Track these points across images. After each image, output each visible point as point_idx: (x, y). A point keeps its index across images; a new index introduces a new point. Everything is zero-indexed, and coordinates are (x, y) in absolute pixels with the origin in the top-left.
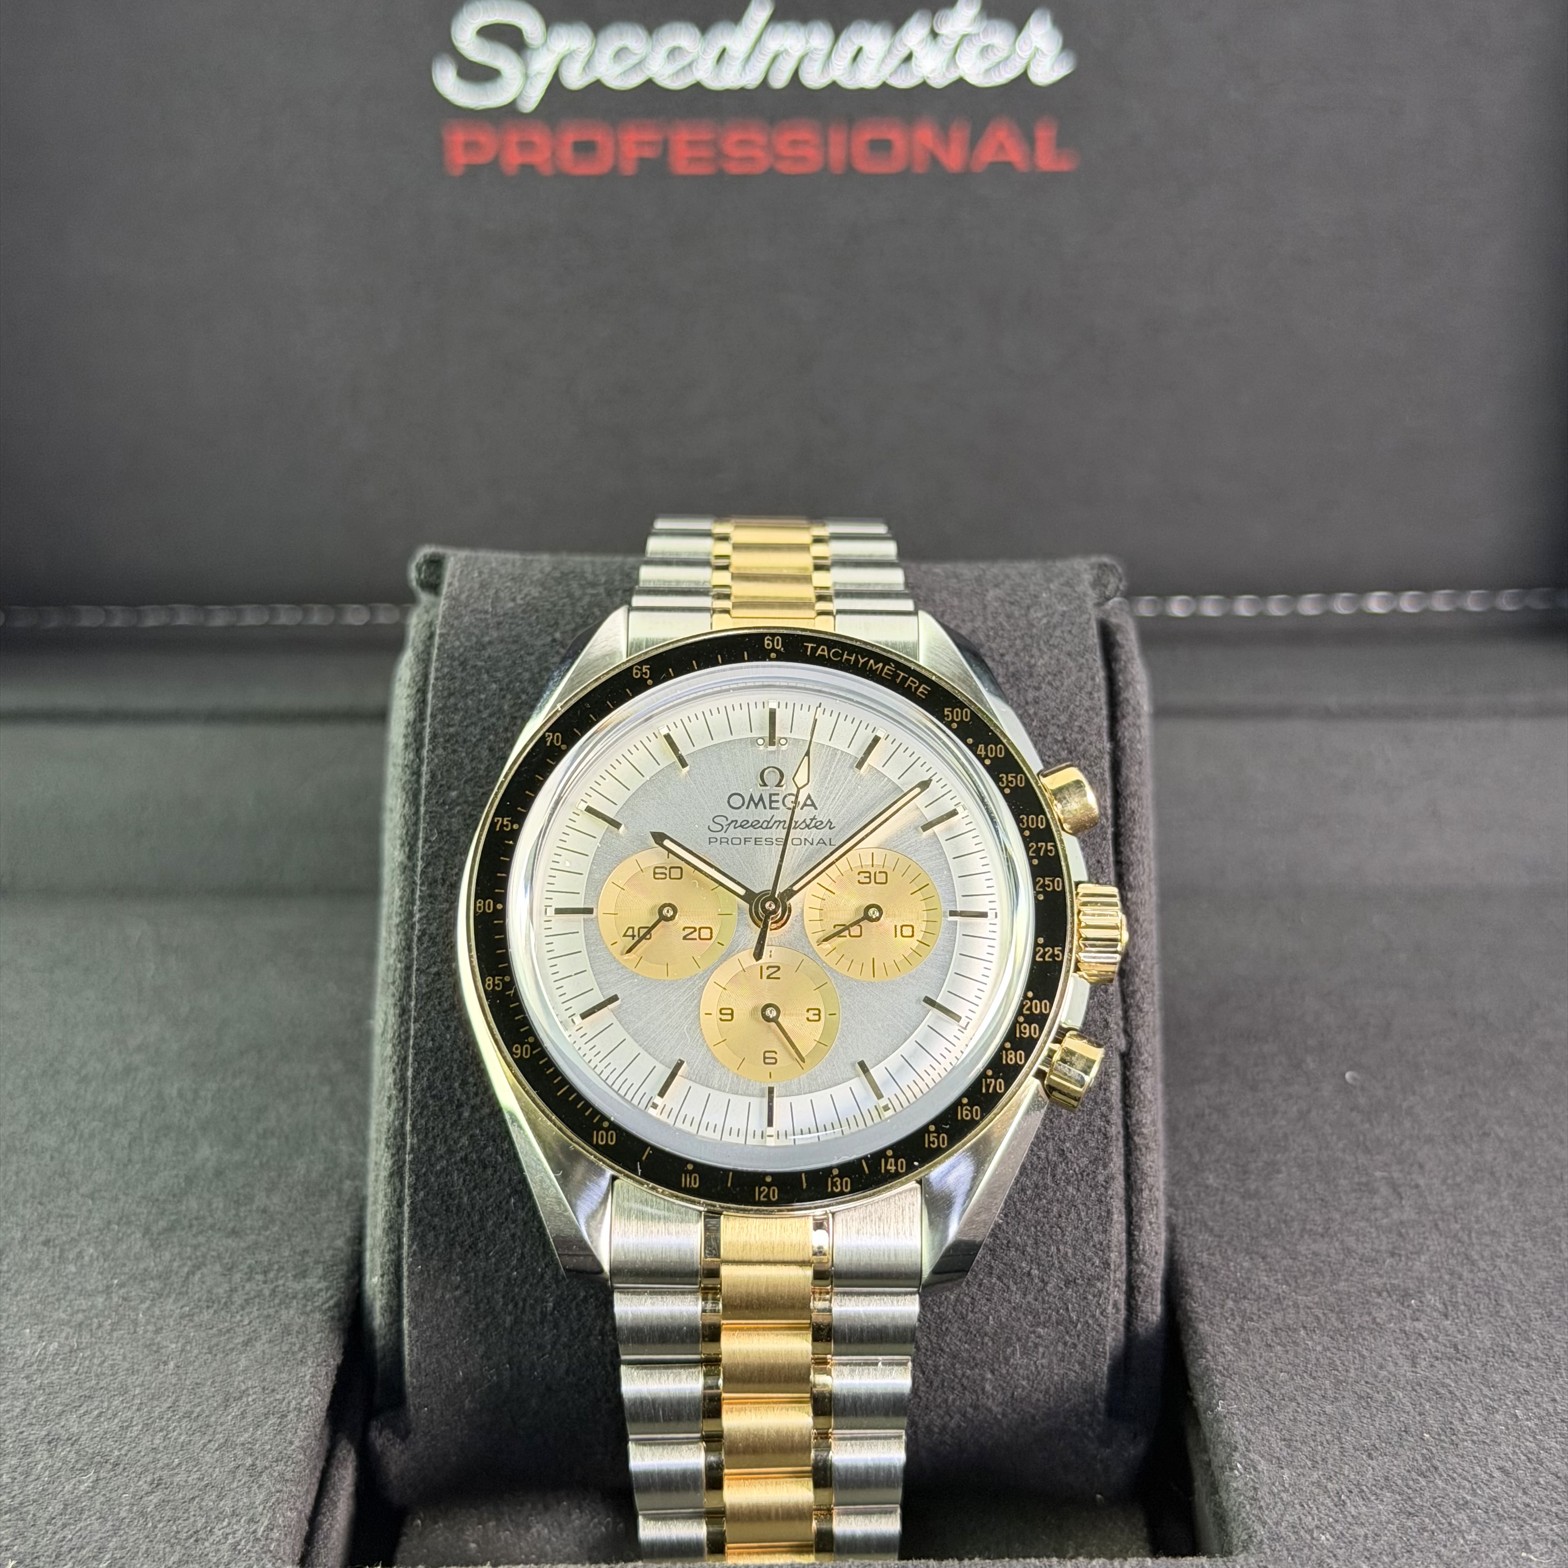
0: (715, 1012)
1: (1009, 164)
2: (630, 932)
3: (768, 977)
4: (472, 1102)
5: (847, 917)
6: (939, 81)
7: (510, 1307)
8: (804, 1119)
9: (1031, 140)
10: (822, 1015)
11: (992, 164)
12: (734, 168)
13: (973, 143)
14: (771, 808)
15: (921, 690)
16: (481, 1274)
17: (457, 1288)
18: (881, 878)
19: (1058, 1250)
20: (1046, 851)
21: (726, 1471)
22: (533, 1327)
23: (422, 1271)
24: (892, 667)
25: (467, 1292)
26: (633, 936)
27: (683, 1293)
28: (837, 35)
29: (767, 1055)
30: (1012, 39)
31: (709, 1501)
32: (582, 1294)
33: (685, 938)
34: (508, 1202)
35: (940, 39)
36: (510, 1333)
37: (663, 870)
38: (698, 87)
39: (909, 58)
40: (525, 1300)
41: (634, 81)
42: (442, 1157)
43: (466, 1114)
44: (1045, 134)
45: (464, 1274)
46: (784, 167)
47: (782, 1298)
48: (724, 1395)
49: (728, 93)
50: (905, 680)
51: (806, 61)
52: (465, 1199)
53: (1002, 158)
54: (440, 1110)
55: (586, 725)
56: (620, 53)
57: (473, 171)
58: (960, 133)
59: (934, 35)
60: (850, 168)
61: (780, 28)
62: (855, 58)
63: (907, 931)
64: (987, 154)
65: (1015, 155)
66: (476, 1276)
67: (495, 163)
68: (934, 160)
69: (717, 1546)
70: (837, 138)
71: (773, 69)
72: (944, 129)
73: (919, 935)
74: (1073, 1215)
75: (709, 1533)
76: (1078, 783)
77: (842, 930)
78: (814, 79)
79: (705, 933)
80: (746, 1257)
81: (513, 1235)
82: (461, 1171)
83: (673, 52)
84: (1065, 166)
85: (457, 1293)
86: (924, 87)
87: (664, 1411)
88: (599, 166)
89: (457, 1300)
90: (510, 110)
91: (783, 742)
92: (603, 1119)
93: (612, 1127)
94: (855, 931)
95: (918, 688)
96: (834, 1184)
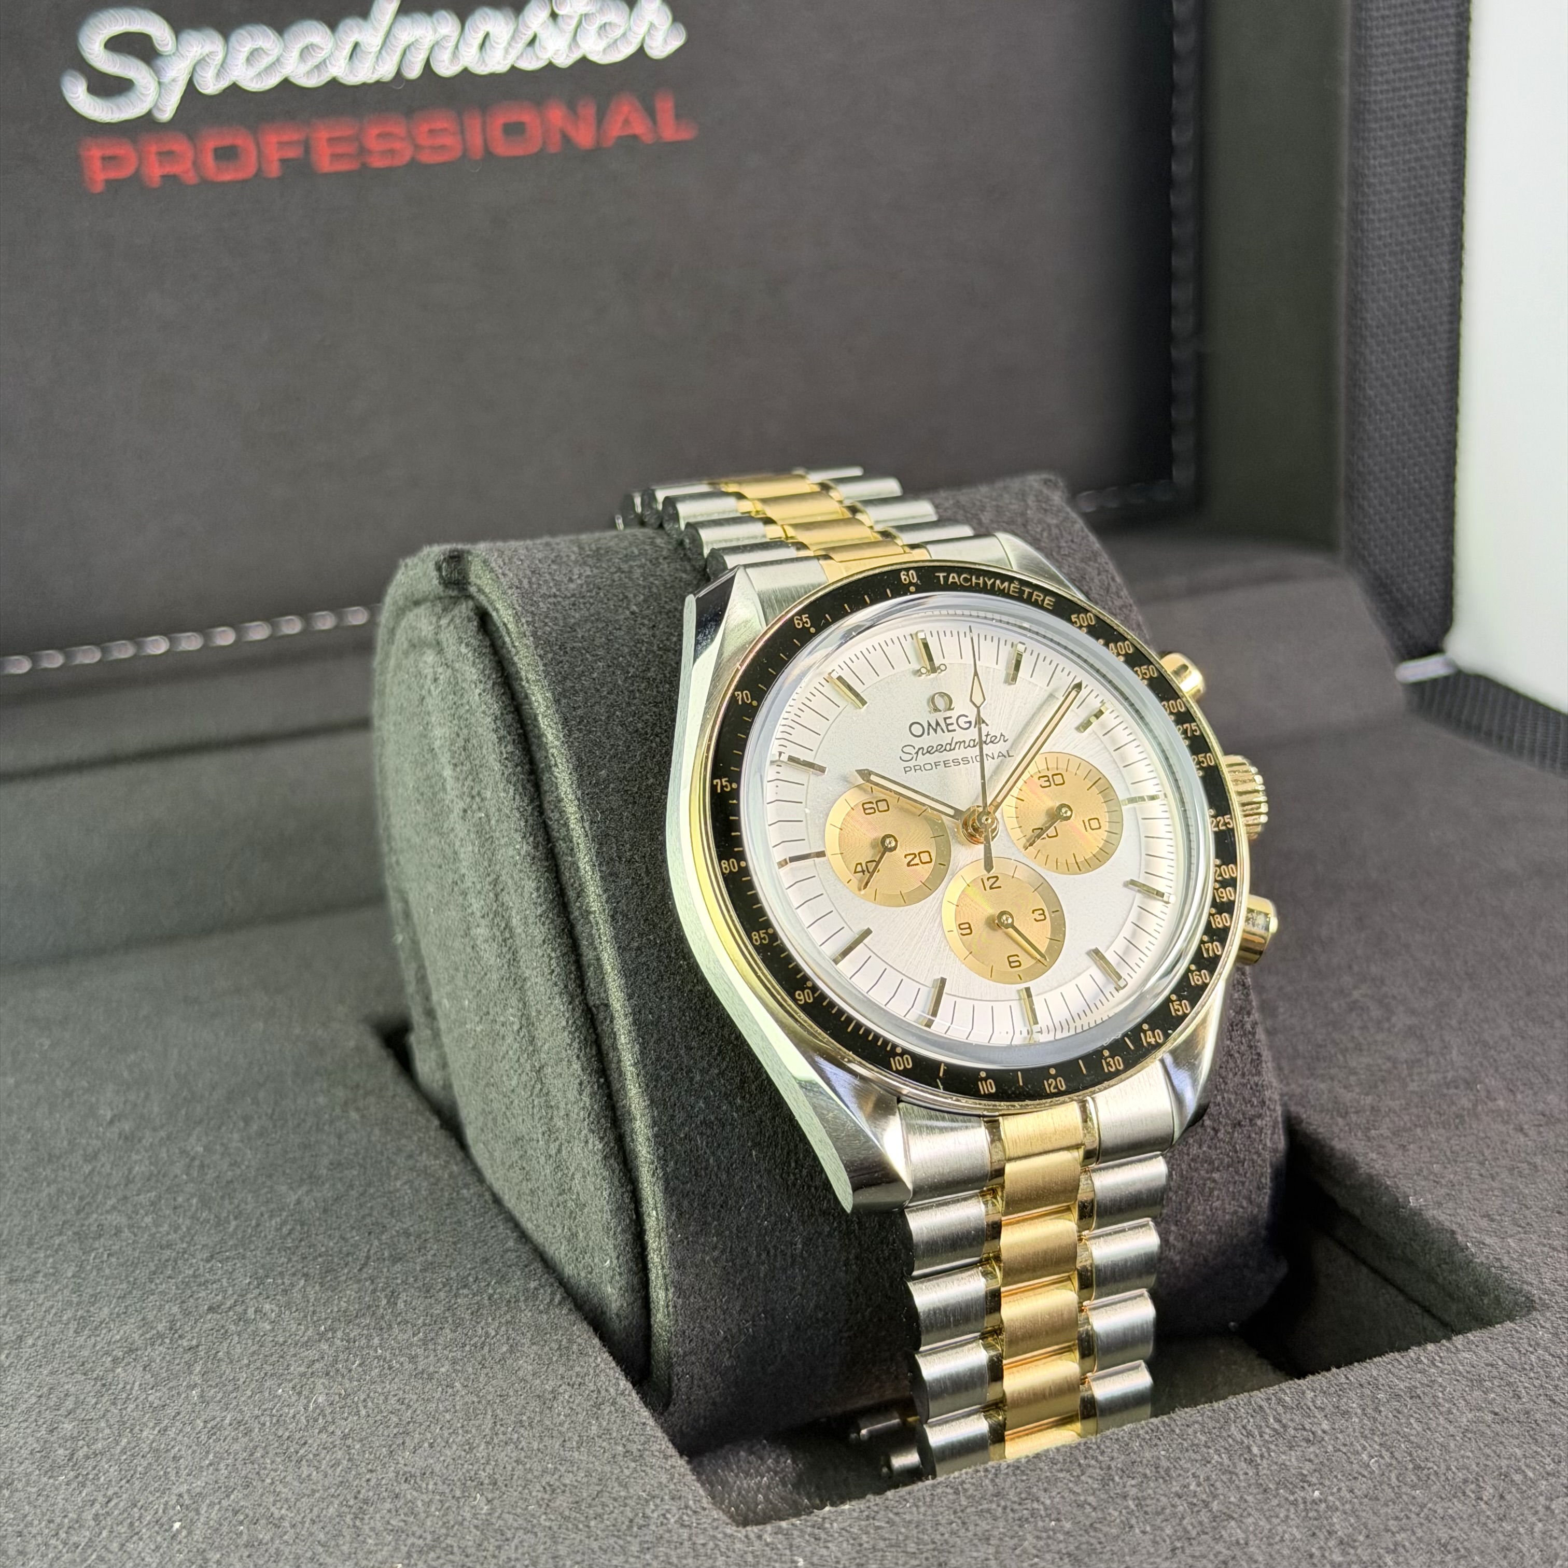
0: (954, 927)
1: (635, 137)
2: (859, 868)
3: (991, 888)
4: (700, 1066)
5: (1040, 821)
6: (564, 60)
7: (764, 1256)
8: (1059, 1012)
9: (651, 112)
10: (1047, 913)
11: (620, 138)
12: (378, 163)
13: (601, 116)
14: (949, 731)
15: (1046, 602)
16: (734, 1230)
17: (715, 1248)
18: (1058, 780)
19: (1223, 1098)
20: (1193, 731)
21: (1005, 1362)
22: (784, 1270)
23: (681, 1241)
24: (1015, 585)
25: (723, 1251)
26: (863, 871)
27: (965, 1199)
28: (463, 20)
29: (1011, 959)
30: (626, 17)
31: (992, 1393)
32: (827, 1229)
33: (909, 865)
34: (751, 1155)
35: (560, 20)
36: (765, 1283)
37: (870, 805)
38: (334, 83)
39: (532, 42)
40: (775, 1247)
41: (271, 82)
42: (683, 1124)
43: (698, 1078)
44: (665, 105)
45: (719, 1233)
46: (427, 158)
47: (1056, 1184)
48: (1003, 1289)
49: (364, 87)
50: (1030, 594)
51: (436, 48)
52: (711, 1161)
53: (629, 132)
54: (673, 1078)
55: (770, 680)
56: (253, 55)
57: (113, 186)
58: (588, 110)
59: (554, 16)
60: (488, 153)
61: (406, 21)
62: (482, 45)
63: (1094, 824)
64: (615, 129)
65: (640, 127)
66: (731, 1232)
67: (136, 177)
68: (566, 139)
69: (998, 1435)
70: (474, 124)
71: (406, 61)
72: (572, 107)
73: (1106, 826)
74: (1232, 1065)
75: (990, 1426)
76: (1185, 667)
77: (1040, 832)
78: (446, 68)
79: (925, 857)
80: (1031, 1151)
81: (759, 1186)
82: (702, 1134)
83: (306, 52)
84: (686, 134)
85: (716, 1254)
86: (550, 66)
87: (954, 1316)
88: (244, 170)
89: (715, 1261)
90: (147, 121)
91: (943, 667)
92: (895, 1046)
93: (905, 1052)
94: (1051, 831)
95: (1043, 601)
96: (1108, 1064)
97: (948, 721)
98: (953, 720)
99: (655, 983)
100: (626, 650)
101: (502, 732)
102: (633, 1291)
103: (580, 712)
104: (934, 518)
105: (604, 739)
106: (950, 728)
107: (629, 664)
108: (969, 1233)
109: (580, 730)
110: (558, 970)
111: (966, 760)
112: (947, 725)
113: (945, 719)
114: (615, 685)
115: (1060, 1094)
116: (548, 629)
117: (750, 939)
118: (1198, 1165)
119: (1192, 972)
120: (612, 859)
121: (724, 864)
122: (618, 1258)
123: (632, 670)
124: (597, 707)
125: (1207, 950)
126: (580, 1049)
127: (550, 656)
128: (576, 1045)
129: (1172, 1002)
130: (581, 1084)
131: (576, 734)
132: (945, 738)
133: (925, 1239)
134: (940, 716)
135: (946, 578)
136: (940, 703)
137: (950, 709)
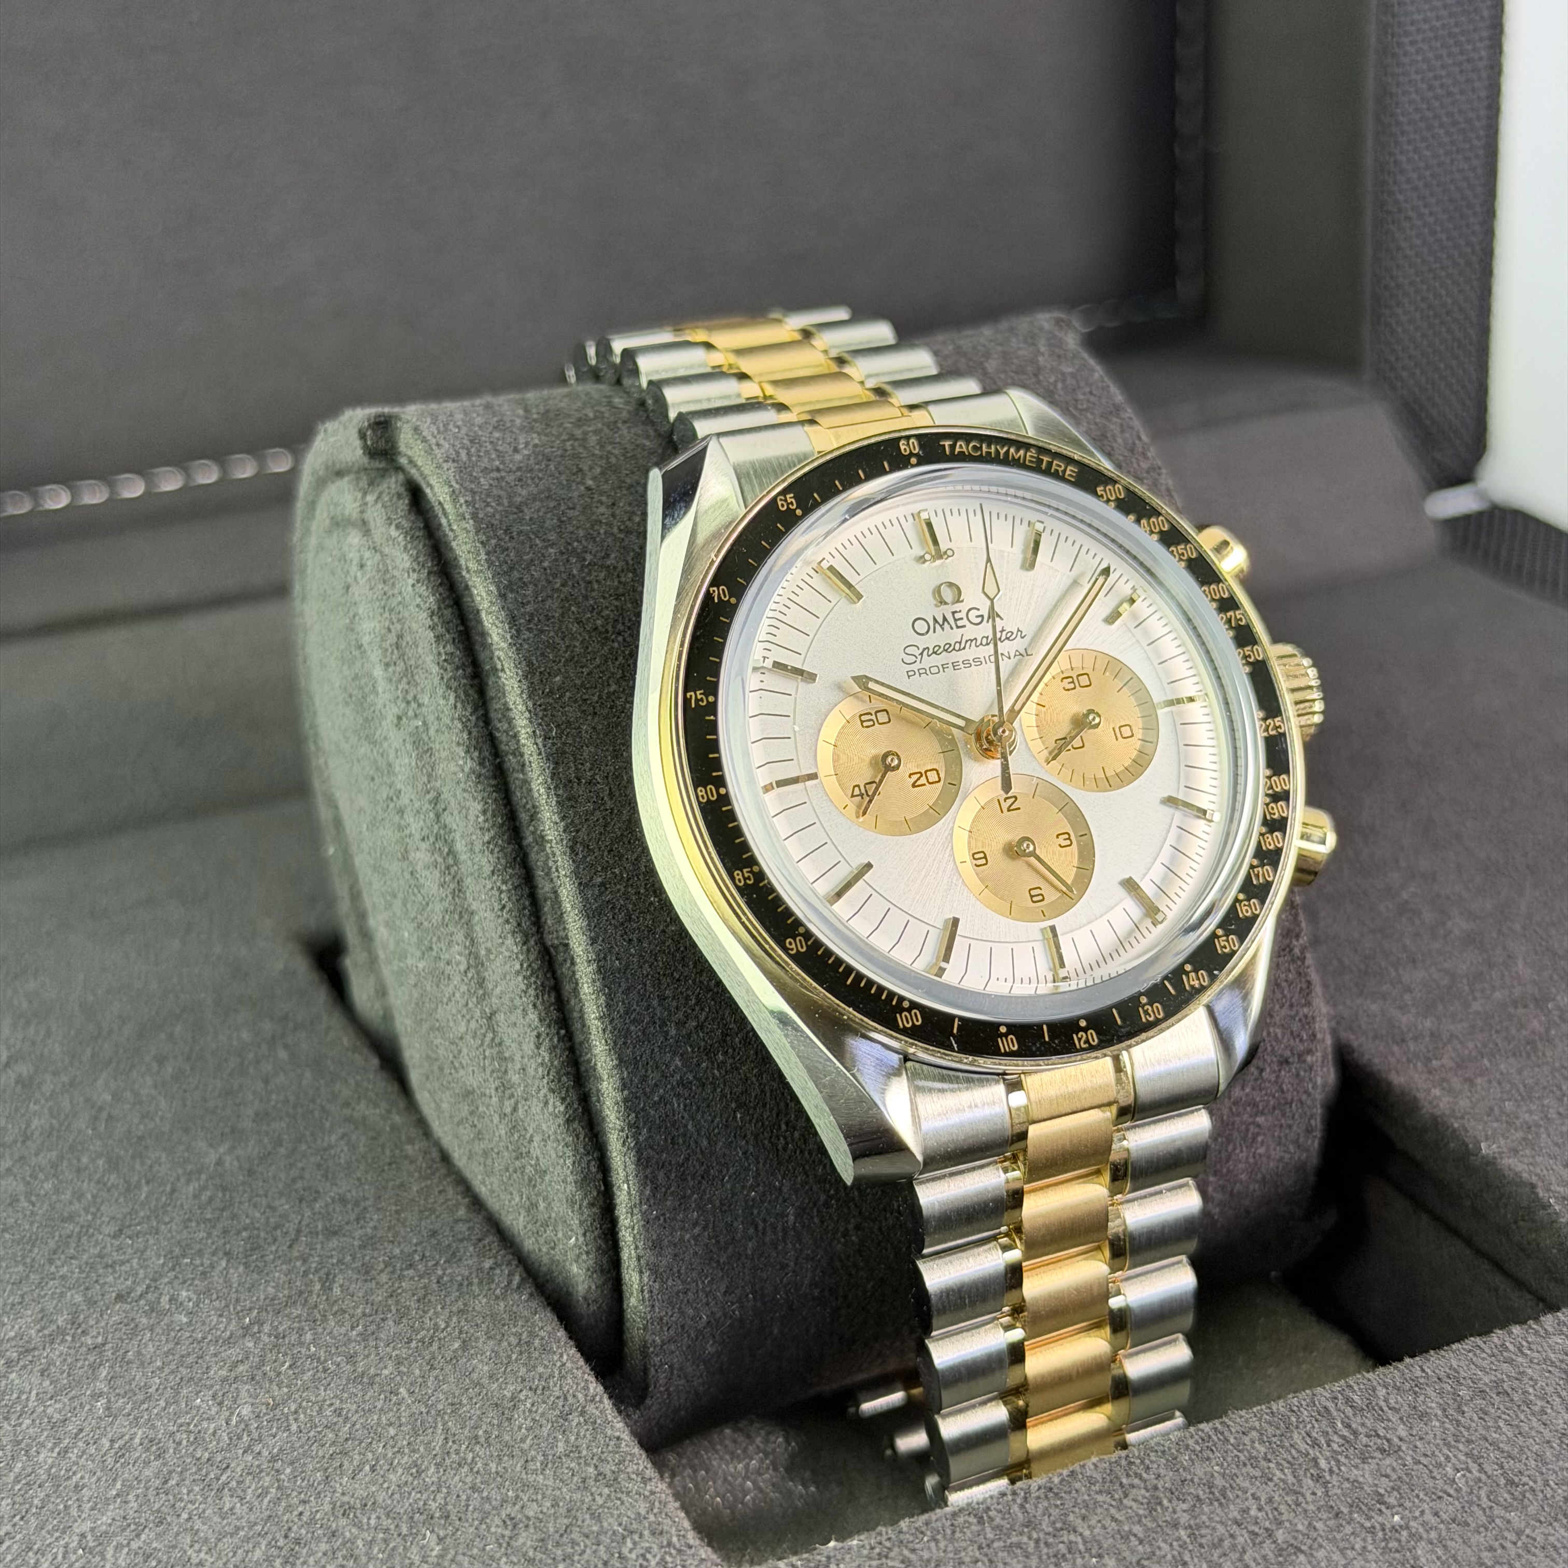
0: (968, 858)
2: (857, 792)
3: (1009, 810)
4: (675, 1018)
5: (1064, 729)
7: (751, 1231)
8: (1089, 951)
10: (1073, 838)
14: (958, 627)
15: (1068, 472)
16: (717, 1203)
17: (695, 1224)
18: (1084, 680)
19: (1269, 1034)
20: (1237, 620)
21: (1027, 1344)
22: (775, 1245)
23: (657, 1218)
24: (1032, 453)
25: (705, 1228)
26: (861, 795)
27: (982, 1167)
29: (1033, 892)
31: (1012, 1378)
32: (823, 1197)
33: (914, 786)
34: (735, 1117)
36: (753, 1259)
37: (868, 717)
40: (764, 1221)
42: (656, 1085)
43: (673, 1032)
45: (700, 1208)
47: (1086, 1146)
48: (1024, 1264)
50: (1050, 464)
52: (690, 1127)
54: (644, 1033)
55: (750, 573)
63: (1126, 731)
66: (714, 1206)
69: (1018, 1423)
73: (1139, 734)
74: (1279, 996)
75: (1010, 1414)
76: (1226, 543)
77: (1063, 744)
79: (933, 776)
80: (1055, 1112)
81: (745, 1153)
82: (678, 1095)
85: (697, 1230)
87: (969, 1297)
89: (696, 1238)
91: (950, 553)
92: (902, 999)
93: (914, 1005)
94: (1077, 742)
95: (1064, 471)
96: (1146, 1013)
97: (957, 616)
98: (963, 615)
99: (622, 924)
100: (581, 533)
101: (440, 629)
102: (602, 1271)
103: (529, 608)
104: (934, 371)
105: (557, 640)
106: (960, 623)
107: (585, 550)
108: (986, 1204)
109: (530, 630)
110: (509, 905)
111: (978, 661)
112: (956, 620)
113: (953, 613)
114: (571, 576)
115: (1092, 1048)
116: (489, 509)
117: (732, 878)
118: (1241, 1109)
119: (1240, 901)
120: (570, 781)
121: (701, 791)
122: (584, 1235)
123: (589, 557)
124: (549, 602)
125: (1257, 876)
126: (537, 996)
127: (493, 542)
128: (532, 992)
129: (1218, 937)
130: (538, 1036)
131: (527, 635)
132: (952, 635)
133: (937, 1215)
134: (947, 610)
135: (953, 447)
136: (948, 594)
137: (958, 601)
